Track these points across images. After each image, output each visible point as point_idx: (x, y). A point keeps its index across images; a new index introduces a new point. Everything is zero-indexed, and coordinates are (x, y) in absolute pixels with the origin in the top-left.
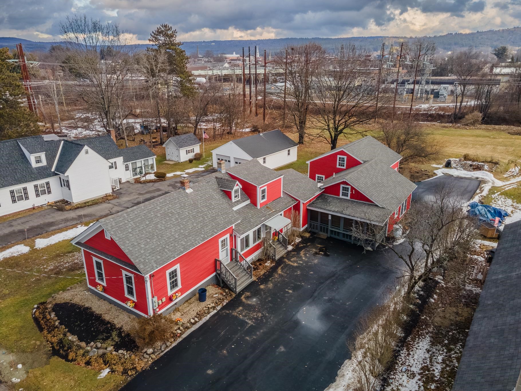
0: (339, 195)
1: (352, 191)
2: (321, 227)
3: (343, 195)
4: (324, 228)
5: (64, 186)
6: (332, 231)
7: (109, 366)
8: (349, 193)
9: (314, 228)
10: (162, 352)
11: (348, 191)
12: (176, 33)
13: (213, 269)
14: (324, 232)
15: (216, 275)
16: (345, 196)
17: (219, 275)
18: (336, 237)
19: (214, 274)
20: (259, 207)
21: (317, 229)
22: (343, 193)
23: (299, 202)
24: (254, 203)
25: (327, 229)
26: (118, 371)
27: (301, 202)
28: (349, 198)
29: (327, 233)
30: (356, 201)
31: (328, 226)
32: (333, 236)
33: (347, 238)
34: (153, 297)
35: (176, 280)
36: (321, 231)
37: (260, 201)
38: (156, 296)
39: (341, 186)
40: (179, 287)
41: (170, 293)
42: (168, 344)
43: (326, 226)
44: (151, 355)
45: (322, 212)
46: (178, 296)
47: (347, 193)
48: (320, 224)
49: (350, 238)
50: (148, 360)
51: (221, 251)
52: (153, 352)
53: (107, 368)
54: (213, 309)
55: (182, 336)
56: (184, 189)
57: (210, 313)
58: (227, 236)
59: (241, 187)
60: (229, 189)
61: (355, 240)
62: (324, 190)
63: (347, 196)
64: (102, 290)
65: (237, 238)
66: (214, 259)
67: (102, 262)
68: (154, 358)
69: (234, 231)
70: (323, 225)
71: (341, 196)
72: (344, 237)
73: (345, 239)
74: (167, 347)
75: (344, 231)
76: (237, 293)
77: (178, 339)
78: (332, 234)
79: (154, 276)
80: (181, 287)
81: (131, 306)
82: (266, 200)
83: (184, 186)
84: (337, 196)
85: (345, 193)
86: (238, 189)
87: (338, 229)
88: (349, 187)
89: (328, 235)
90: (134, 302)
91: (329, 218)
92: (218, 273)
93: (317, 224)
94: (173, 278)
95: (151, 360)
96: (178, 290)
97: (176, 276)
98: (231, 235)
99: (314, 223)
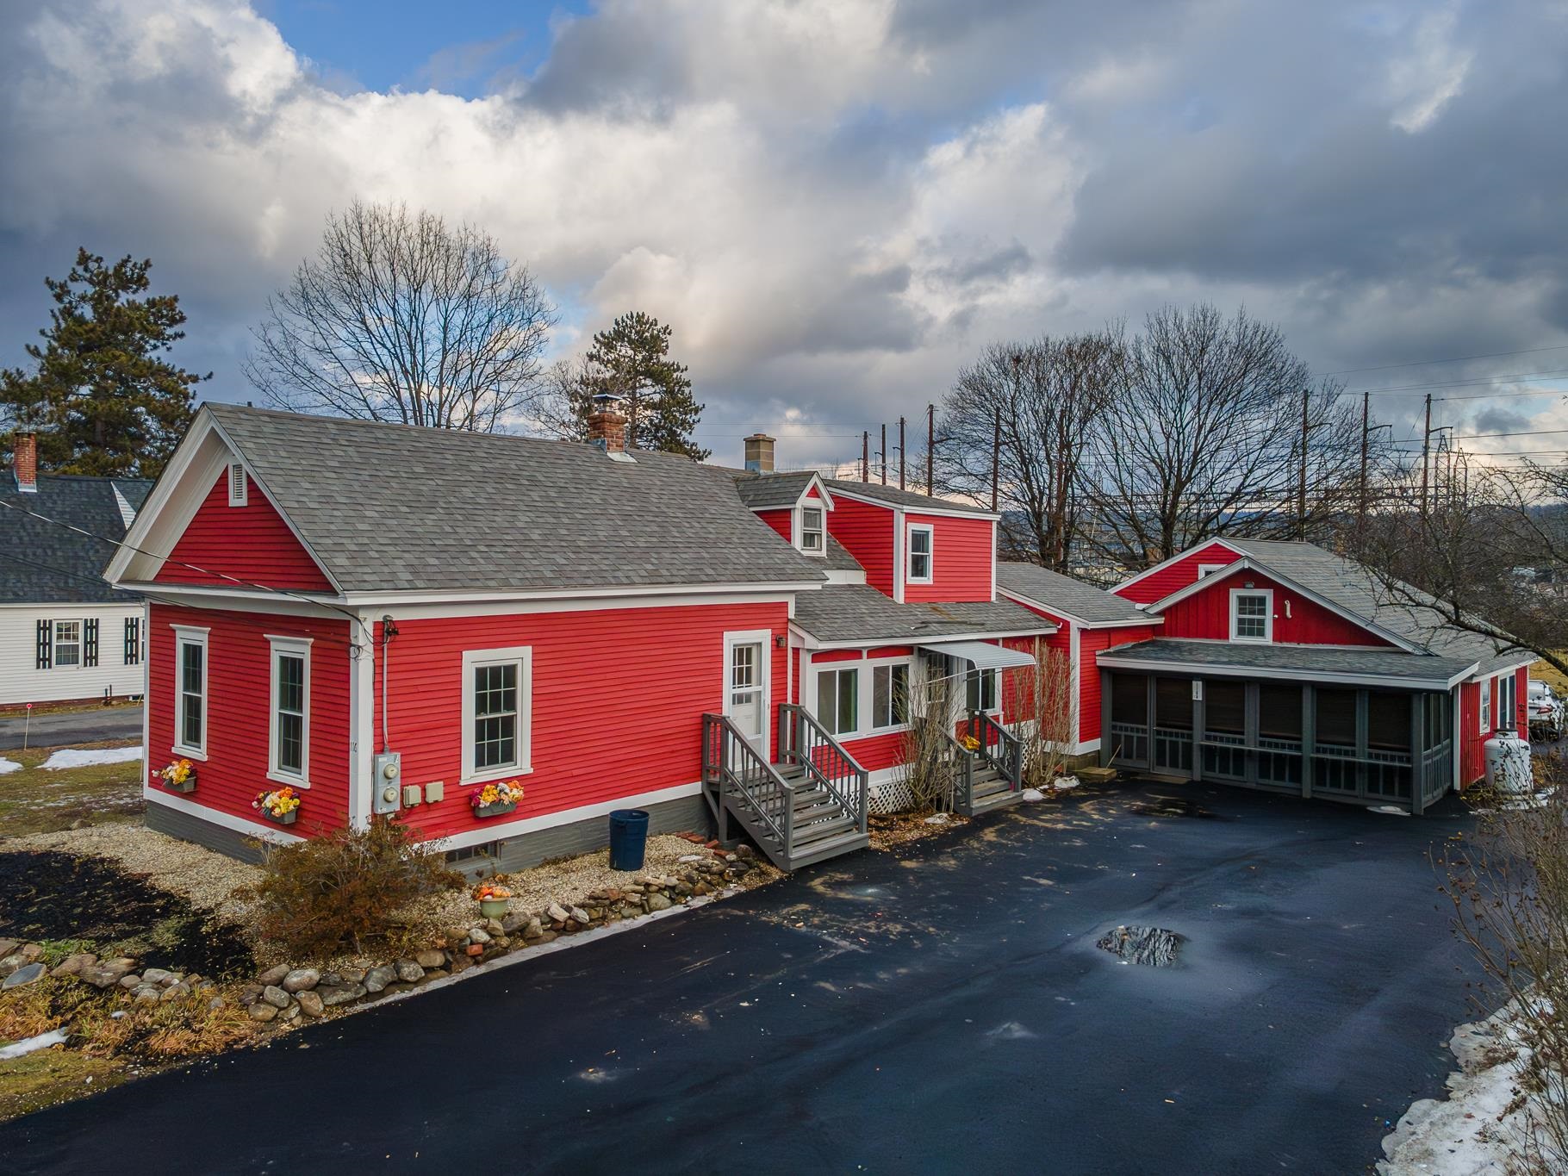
0: (1226, 637)
1: (1279, 609)
2: (1160, 744)
3: (1241, 632)
4: (1174, 745)
6: (1208, 752)
7: (63, 1024)
8: (1269, 617)
9: (1129, 756)
10: (370, 996)
11: (1263, 612)
12: (669, 334)
13: (687, 763)
14: (1174, 764)
15: (703, 794)
16: (1251, 633)
17: (716, 795)
18: (1230, 778)
19: (695, 788)
20: (900, 596)
21: (1142, 755)
22: (1241, 621)
23: (1067, 625)
24: (881, 580)
25: (1188, 748)
26: (99, 1041)
27: (1076, 624)
28: (1268, 640)
29: (1188, 765)
30: (1302, 646)
31: (1190, 737)
32: (1216, 775)
33: (1279, 776)
34: (379, 749)
35: (509, 725)
36: (1161, 762)
37: (902, 576)
38: (399, 755)
39: (1234, 594)
40: (524, 764)
41: (470, 774)
42: (410, 970)
43: (1183, 736)
44: (302, 995)
45: (1162, 677)
46: (506, 794)
47: (1258, 620)
48: (1159, 733)
49: (1297, 777)
50: (277, 1015)
51: (728, 689)
52: (318, 984)
53: (54, 1029)
54: (670, 898)
55: (491, 962)
56: (600, 448)
57: (651, 910)
58: (764, 636)
59: (832, 509)
60: (784, 501)
61: (1320, 780)
62: (1161, 620)
63: (1261, 633)
64: (183, 779)
65: (806, 659)
66: (700, 714)
67: (205, 638)
68: (317, 1014)
69: (790, 626)
70: (1171, 734)
71: (1234, 638)
72: (1264, 774)
73: (1271, 783)
74: (400, 983)
75: (1262, 744)
76: (793, 866)
77: (475, 967)
78: (1209, 765)
79: (398, 638)
80: (531, 771)
81: (277, 810)
82: (931, 582)
83: (599, 437)
84: (1219, 637)
85: (1251, 622)
86: (820, 510)
87: (1234, 741)
88: (1268, 594)
89: (1192, 775)
90: (297, 792)
91: (1194, 694)
92: (710, 784)
93: (1144, 731)
94: (495, 708)
95: (297, 1021)
96: (509, 780)
97: (509, 706)
98: (778, 641)
99: (1132, 730)
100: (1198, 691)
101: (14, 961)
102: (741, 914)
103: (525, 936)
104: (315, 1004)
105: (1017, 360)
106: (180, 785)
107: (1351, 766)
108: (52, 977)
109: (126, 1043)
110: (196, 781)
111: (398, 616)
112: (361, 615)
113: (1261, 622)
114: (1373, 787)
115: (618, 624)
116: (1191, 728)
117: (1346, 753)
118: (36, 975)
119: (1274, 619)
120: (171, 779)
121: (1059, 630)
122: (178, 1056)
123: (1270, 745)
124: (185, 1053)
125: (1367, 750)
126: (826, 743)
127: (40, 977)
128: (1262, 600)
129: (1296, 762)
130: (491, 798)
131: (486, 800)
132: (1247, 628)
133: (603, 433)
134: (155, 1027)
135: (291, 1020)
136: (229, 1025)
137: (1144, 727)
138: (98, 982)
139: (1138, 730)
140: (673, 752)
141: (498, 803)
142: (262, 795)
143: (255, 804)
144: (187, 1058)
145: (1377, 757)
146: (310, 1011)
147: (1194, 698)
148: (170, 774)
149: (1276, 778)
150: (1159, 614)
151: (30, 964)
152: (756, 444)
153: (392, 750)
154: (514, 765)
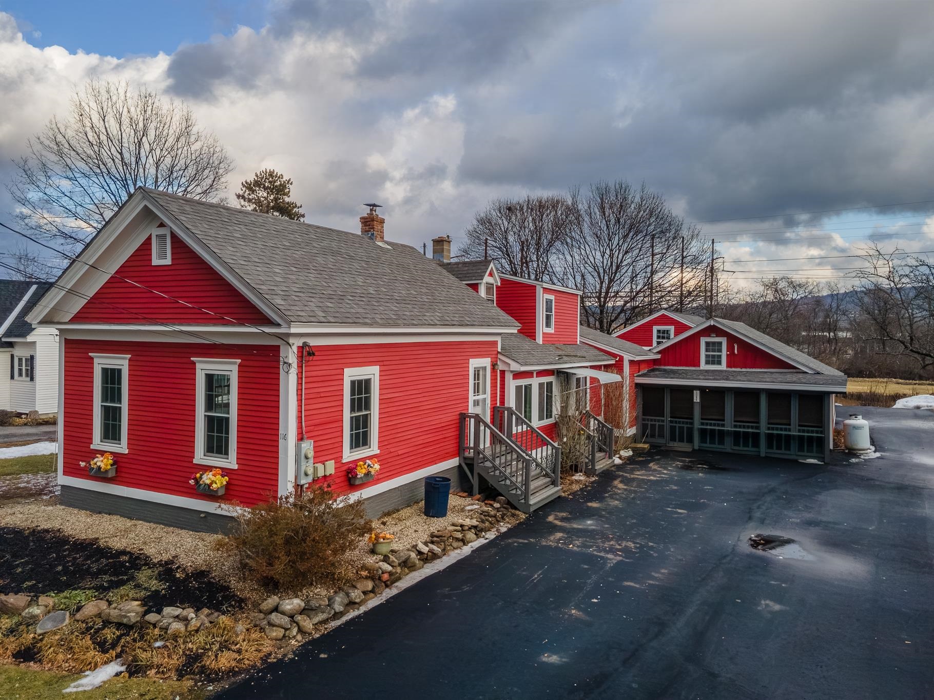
0: (699, 365)
1: (730, 348)
2: (673, 429)
3: (707, 363)
4: (681, 429)
5: (20, 375)
6: (703, 432)
7: (118, 656)
8: (724, 353)
9: (653, 436)
10: (337, 615)
11: (720, 351)
12: (291, 184)
13: (451, 446)
14: (681, 440)
15: (460, 466)
16: (713, 363)
17: (471, 466)
18: (716, 447)
19: (454, 462)
20: (540, 340)
21: (661, 435)
22: (707, 356)
23: (622, 358)
24: (528, 331)
25: (690, 431)
26: (158, 667)
27: (627, 357)
28: (723, 366)
29: (690, 440)
30: (744, 370)
31: (692, 423)
32: (707, 446)
33: (746, 444)
34: (300, 438)
35: (366, 418)
36: (673, 439)
37: (541, 329)
38: (312, 441)
39: (703, 341)
40: (374, 449)
41: (348, 455)
42: (356, 595)
43: (687, 423)
44: (299, 618)
45: (674, 389)
46: (371, 467)
47: (718, 355)
48: (671, 422)
49: (756, 444)
50: (284, 634)
51: (472, 398)
52: (304, 609)
53: (111, 661)
54: (476, 534)
55: (396, 584)
56: (371, 238)
57: (468, 542)
58: (486, 362)
59: (499, 284)
60: (474, 278)
61: (770, 446)
62: (659, 356)
63: (719, 363)
64: (109, 467)
65: (509, 377)
66: (459, 413)
67: (126, 363)
68: (309, 631)
69: (500, 356)
70: (679, 422)
71: (703, 366)
72: (736, 443)
73: (741, 449)
74: (352, 604)
75: (735, 426)
76: (532, 509)
77: (387, 590)
78: (703, 439)
79: (315, 358)
80: (378, 452)
81: (214, 486)
82: (553, 331)
83: (369, 231)
84: (694, 366)
85: (713, 356)
86: (493, 285)
87: (718, 425)
88: (724, 341)
89: (694, 446)
90: (225, 472)
91: (695, 398)
92: (465, 458)
93: (663, 421)
94: (360, 409)
95: (299, 637)
96: (370, 458)
97: (368, 407)
98: (494, 366)
99: (655, 420)
100: (697, 397)
101: (36, 610)
102: (526, 541)
103: (407, 565)
104: (308, 624)
105: (509, 209)
106: (107, 471)
107: (788, 437)
108: (78, 621)
109: (183, 666)
110: (117, 468)
111: (313, 342)
112: (291, 341)
113: (720, 356)
114: (801, 449)
115: (420, 352)
116: (692, 419)
117: (786, 430)
118: (64, 620)
119: (727, 355)
120: (99, 468)
121: (616, 361)
122: (231, 672)
123: (740, 427)
124: (237, 669)
125: (797, 428)
126: (529, 429)
127: (67, 621)
128: (720, 344)
129: (756, 436)
130: (364, 471)
131: (361, 473)
132: (711, 360)
133: (373, 228)
134: (200, 651)
135: (294, 637)
136: (257, 645)
137: (663, 419)
138: (125, 621)
139: (659, 421)
140: (445, 438)
141: (368, 474)
142: (198, 475)
143: (192, 482)
144: (239, 673)
145: (804, 431)
146: (304, 630)
147: (695, 401)
148: (98, 464)
149: (744, 446)
150: (659, 352)
151: (49, 612)
152: (441, 243)
153: (309, 438)
154: (370, 448)
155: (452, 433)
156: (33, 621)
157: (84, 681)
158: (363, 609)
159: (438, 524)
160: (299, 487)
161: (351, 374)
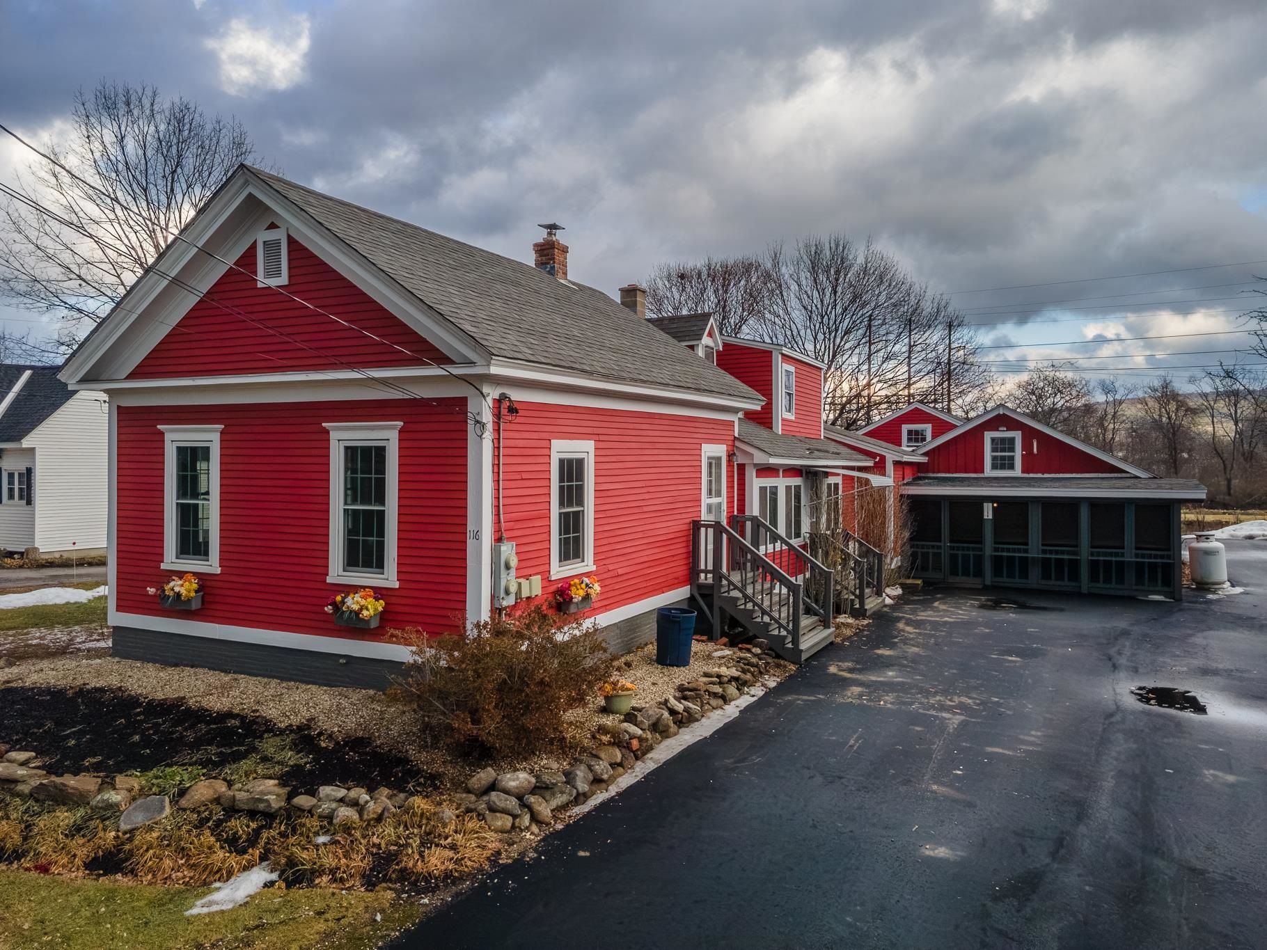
0: (982, 471)
1: (1027, 446)
2: (953, 558)
3: (994, 467)
4: (966, 558)
5: (11, 497)
6: (997, 561)
7: (263, 858)
8: (1018, 453)
9: (926, 568)
10: (580, 798)
11: (1012, 450)
13: (680, 569)
14: (966, 573)
15: (692, 599)
16: (1003, 467)
18: (1017, 581)
19: (686, 591)
20: (778, 428)
21: (937, 568)
22: (994, 458)
23: (883, 458)
25: (979, 560)
26: (333, 871)
27: (890, 457)
28: (1017, 472)
29: (979, 573)
30: (1046, 476)
31: (981, 550)
32: (1004, 580)
33: (1060, 577)
34: (499, 538)
35: (577, 518)
36: (954, 572)
37: (781, 411)
38: (514, 544)
39: (988, 436)
40: (588, 564)
41: (558, 571)
42: (602, 767)
43: (974, 549)
44: (532, 799)
45: (954, 501)
46: (590, 588)
47: (1009, 457)
48: (952, 548)
49: (1074, 576)
50: (513, 824)
51: (705, 500)
52: (536, 787)
53: (253, 866)
54: (738, 689)
55: (649, 755)
56: (549, 273)
57: (731, 700)
58: (720, 450)
59: (721, 349)
60: (687, 338)
61: (1094, 577)
62: (924, 459)
63: (1012, 467)
64: (193, 594)
65: (751, 473)
66: (691, 520)
67: (216, 437)
68: (547, 820)
69: (737, 444)
70: (963, 549)
71: (988, 472)
72: (1046, 575)
73: (1053, 584)
74: (597, 781)
75: (1044, 552)
76: (804, 657)
77: (639, 763)
78: (997, 571)
80: (595, 567)
81: (365, 613)
82: (793, 418)
83: (548, 263)
84: (975, 471)
85: (1003, 458)
86: (713, 349)
87: (1019, 551)
88: (1017, 435)
89: (984, 581)
90: (379, 593)
91: (985, 513)
92: (700, 587)
93: (939, 547)
94: (570, 504)
95: (535, 828)
96: (588, 575)
97: (580, 502)
98: (731, 456)
99: (928, 547)
100: (988, 512)
101: (114, 797)
102: (813, 698)
103: (658, 728)
104: (544, 809)
105: (682, 277)
106: (189, 600)
107: (1121, 565)
108: (184, 810)
109: (372, 870)
110: (203, 597)
111: (517, 395)
112: (486, 390)
113: (1012, 458)
114: (1139, 580)
116: (981, 543)
117: (1117, 555)
118: (162, 809)
119: (1022, 455)
120: (178, 595)
121: (875, 463)
122: (448, 878)
123: (1051, 552)
124: (456, 874)
125: (1134, 551)
126: (785, 547)
127: (168, 811)
128: (1012, 440)
129: (1074, 565)
130: (582, 593)
131: (577, 595)
132: (999, 463)
133: (554, 258)
134: (393, 848)
135: (528, 828)
136: (478, 838)
137: (938, 544)
138: (261, 806)
139: (933, 547)
140: (673, 556)
141: (587, 597)
142: (339, 598)
143: (329, 609)
144: (461, 879)
145: (1143, 556)
146: (540, 818)
147: (985, 517)
148: (177, 589)
149: (1057, 579)
150: (925, 454)
151: (134, 799)
152: (632, 293)
153: (510, 539)
154: (583, 561)
155: (680, 549)
156: (111, 812)
157: (216, 896)
158: (613, 790)
159: (681, 675)
160: (496, 611)
161: (562, 448)
